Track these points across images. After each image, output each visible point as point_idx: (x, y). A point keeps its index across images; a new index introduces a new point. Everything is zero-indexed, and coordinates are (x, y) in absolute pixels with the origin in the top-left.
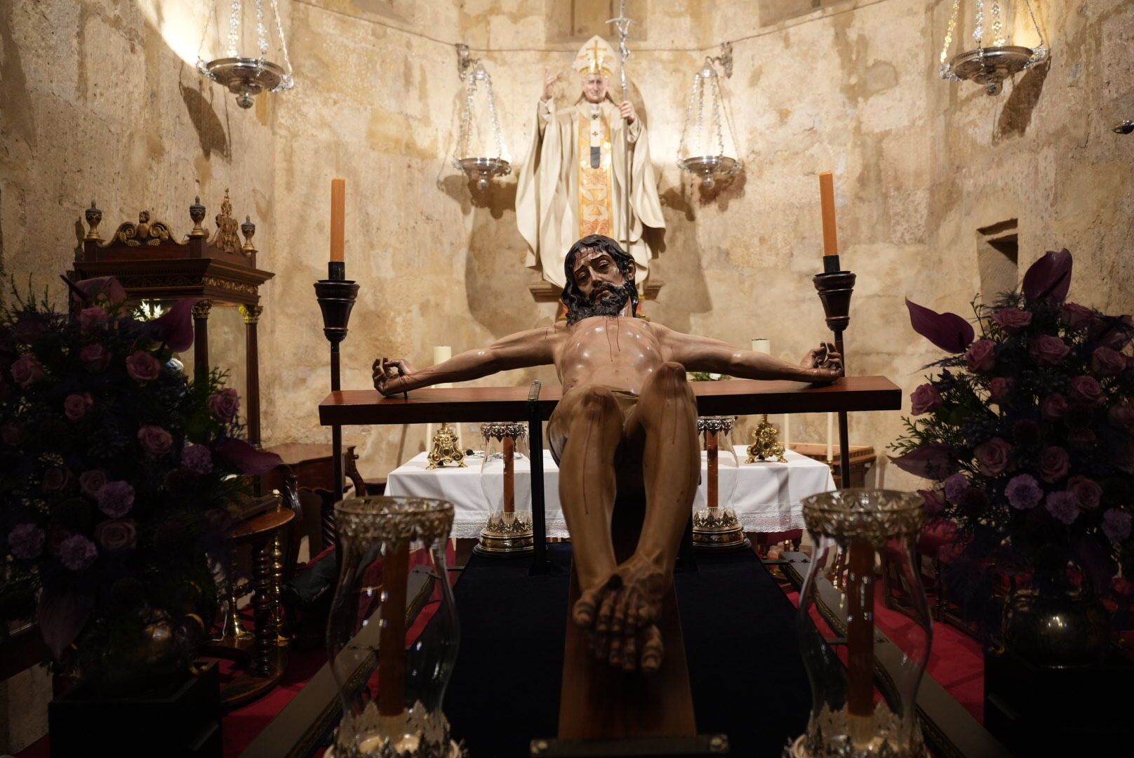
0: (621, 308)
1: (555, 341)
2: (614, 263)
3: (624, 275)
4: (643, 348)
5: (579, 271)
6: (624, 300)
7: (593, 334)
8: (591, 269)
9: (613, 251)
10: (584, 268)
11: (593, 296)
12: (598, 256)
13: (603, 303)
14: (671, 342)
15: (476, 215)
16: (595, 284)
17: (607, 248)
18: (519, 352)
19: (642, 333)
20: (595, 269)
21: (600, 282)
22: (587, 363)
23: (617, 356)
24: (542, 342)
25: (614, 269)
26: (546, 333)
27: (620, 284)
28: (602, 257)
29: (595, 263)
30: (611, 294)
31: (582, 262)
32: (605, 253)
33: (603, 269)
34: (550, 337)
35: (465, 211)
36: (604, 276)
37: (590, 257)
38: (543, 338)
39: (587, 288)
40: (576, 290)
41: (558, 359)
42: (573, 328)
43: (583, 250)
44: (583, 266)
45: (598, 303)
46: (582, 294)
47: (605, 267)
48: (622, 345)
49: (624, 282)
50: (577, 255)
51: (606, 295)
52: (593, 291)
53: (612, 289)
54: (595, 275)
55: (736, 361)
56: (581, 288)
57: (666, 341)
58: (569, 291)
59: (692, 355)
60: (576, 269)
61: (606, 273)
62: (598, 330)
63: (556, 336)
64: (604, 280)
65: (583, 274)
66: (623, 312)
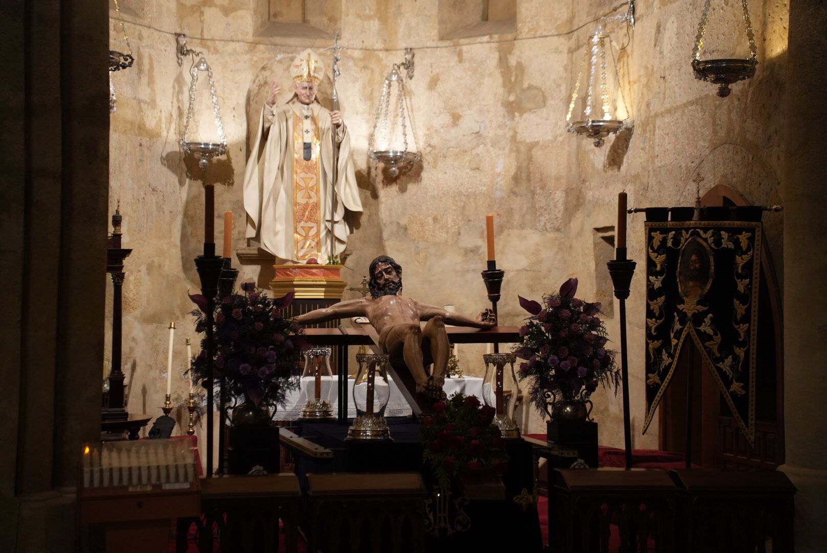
0: (396, 291)
1: (367, 306)
2: (393, 270)
4: (412, 310)
5: (378, 273)
6: (399, 287)
8: (384, 273)
9: (393, 265)
10: (381, 272)
11: (384, 285)
13: (390, 289)
14: (419, 307)
15: (190, 187)
16: (386, 280)
17: (391, 263)
18: (347, 310)
19: (410, 303)
20: (386, 273)
21: (388, 279)
22: (390, 316)
24: (360, 306)
25: (394, 273)
26: (361, 302)
27: (397, 280)
28: (389, 268)
29: (386, 270)
30: (393, 285)
31: (380, 269)
32: (390, 266)
33: (389, 273)
34: (364, 304)
36: (390, 276)
37: (384, 267)
38: (360, 304)
39: (382, 282)
40: (376, 282)
41: (370, 314)
42: (376, 300)
43: (379, 263)
45: (387, 288)
46: (379, 284)
48: (404, 308)
50: (377, 266)
51: (391, 285)
52: (385, 283)
53: (393, 282)
54: (386, 276)
56: (378, 281)
58: (373, 282)
59: (428, 313)
60: (375, 272)
62: (392, 302)
63: (367, 303)
64: (390, 278)
65: (380, 275)
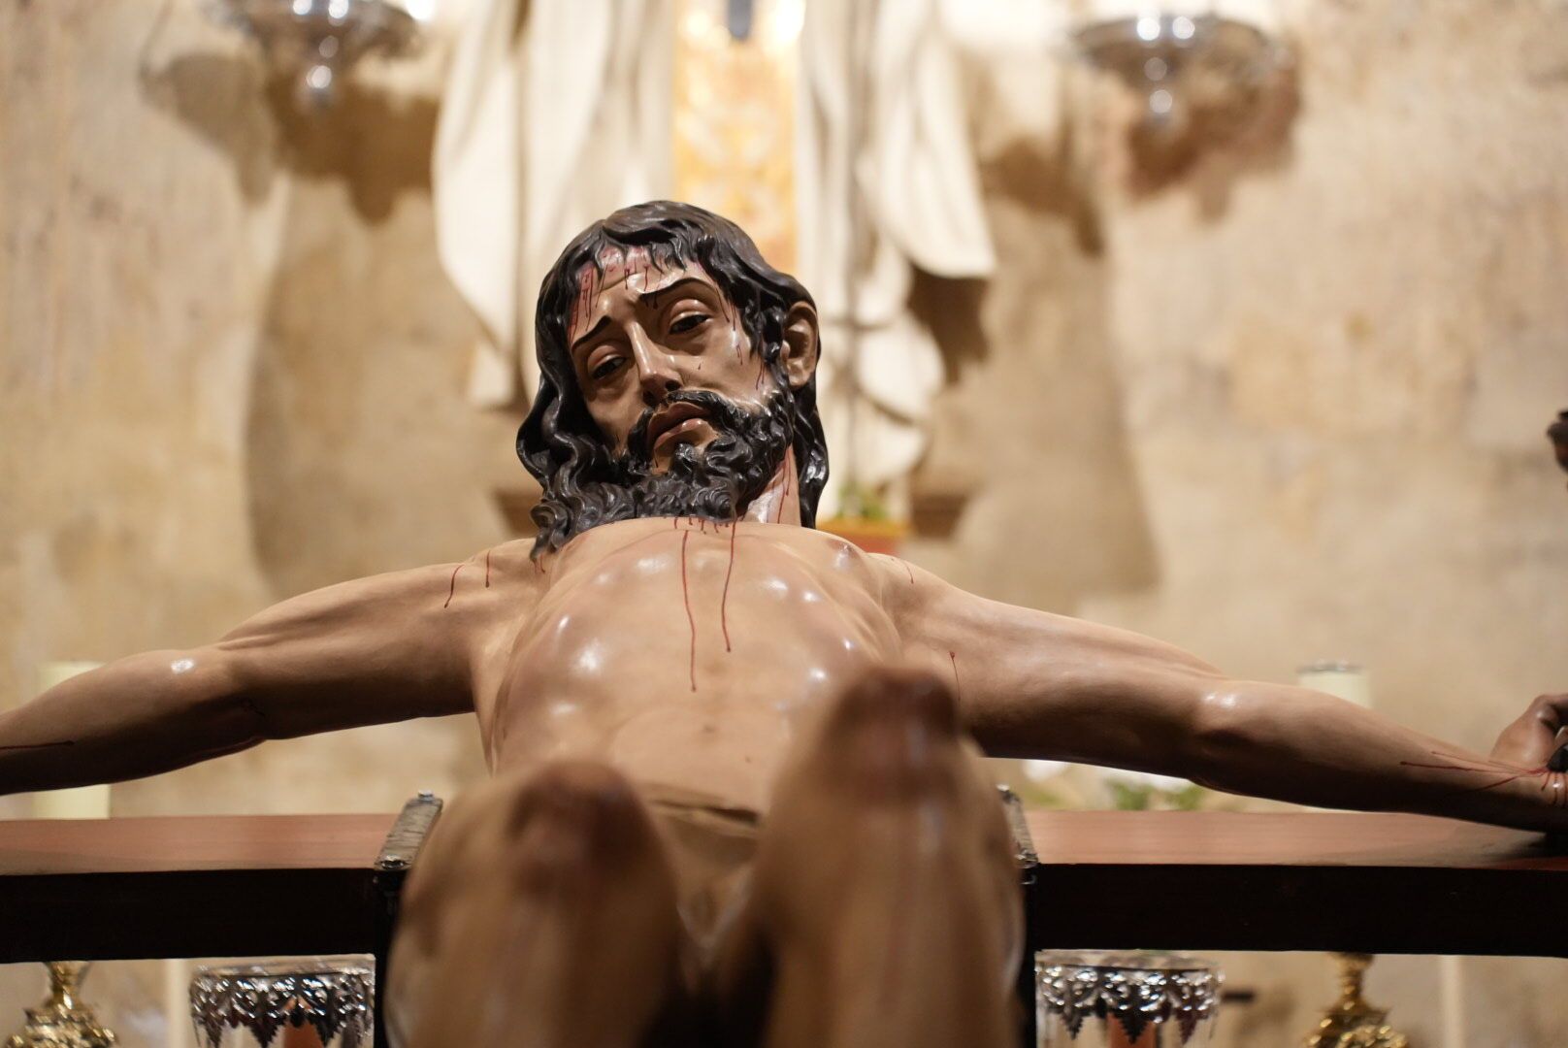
0: (752, 490)
1: (481, 616)
2: (731, 311)
3: (771, 362)
4: (825, 644)
5: (592, 339)
6: (768, 460)
7: (626, 583)
8: (636, 332)
9: (731, 268)
10: (610, 330)
11: (642, 441)
12: (668, 281)
13: (680, 468)
14: (952, 631)
15: (294, 211)
16: (654, 391)
17: (703, 253)
18: (337, 661)
19: (829, 589)
20: (654, 333)
21: (672, 385)
22: (594, 696)
23: (715, 669)
24: (434, 620)
25: (732, 337)
26: (452, 586)
27: (751, 397)
28: (683, 288)
29: (653, 310)
30: (714, 435)
31: (605, 304)
32: (695, 271)
33: (684, 334)
34: (463, 600)
35: (252, 190)
36: (692, 363)
37: (636, 286)
38: (436, 606)
39: (620, 411)
40: (576, 418)
41: (488, 687)
42: (554, 563)
43: (611, 258)
44: (605, 321)
45: (661, 467)
46: (601, 433)
47: (693, 325)
48: (742, 625)
49: (768, 389)
50: (584, 276)
51: (692, 438)
52: (645, 419)
53: (718, 414)
54: (651, 358)
55: (1217, 722)
56: (600, 410)
57: (930, 626)
58: (550, 419)
59: (1033, 690)
60: (578, 333)
61: (697, 351)
62: (645, 564)
63: (489, 596)
64: (687, 377)
65: (605, 352)
66: (762, 507)
